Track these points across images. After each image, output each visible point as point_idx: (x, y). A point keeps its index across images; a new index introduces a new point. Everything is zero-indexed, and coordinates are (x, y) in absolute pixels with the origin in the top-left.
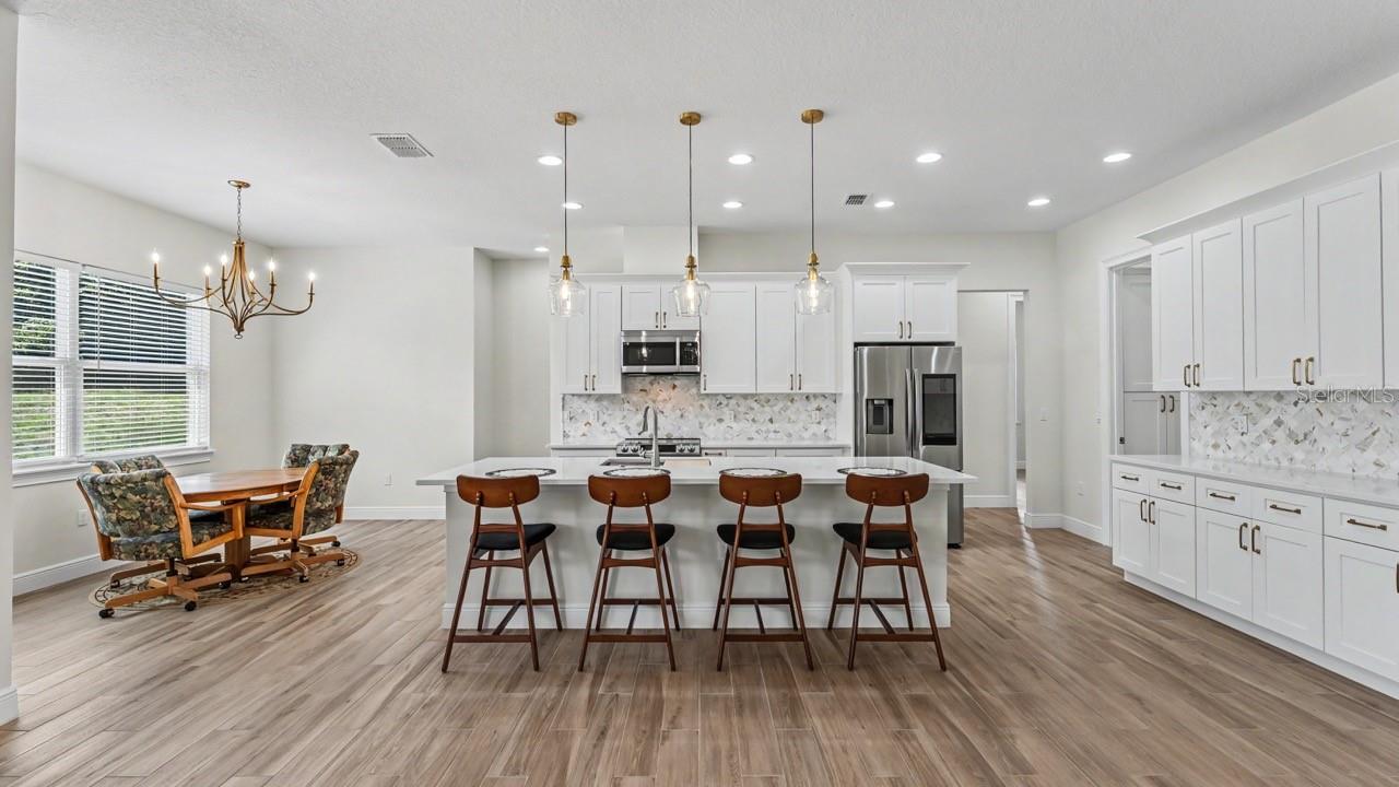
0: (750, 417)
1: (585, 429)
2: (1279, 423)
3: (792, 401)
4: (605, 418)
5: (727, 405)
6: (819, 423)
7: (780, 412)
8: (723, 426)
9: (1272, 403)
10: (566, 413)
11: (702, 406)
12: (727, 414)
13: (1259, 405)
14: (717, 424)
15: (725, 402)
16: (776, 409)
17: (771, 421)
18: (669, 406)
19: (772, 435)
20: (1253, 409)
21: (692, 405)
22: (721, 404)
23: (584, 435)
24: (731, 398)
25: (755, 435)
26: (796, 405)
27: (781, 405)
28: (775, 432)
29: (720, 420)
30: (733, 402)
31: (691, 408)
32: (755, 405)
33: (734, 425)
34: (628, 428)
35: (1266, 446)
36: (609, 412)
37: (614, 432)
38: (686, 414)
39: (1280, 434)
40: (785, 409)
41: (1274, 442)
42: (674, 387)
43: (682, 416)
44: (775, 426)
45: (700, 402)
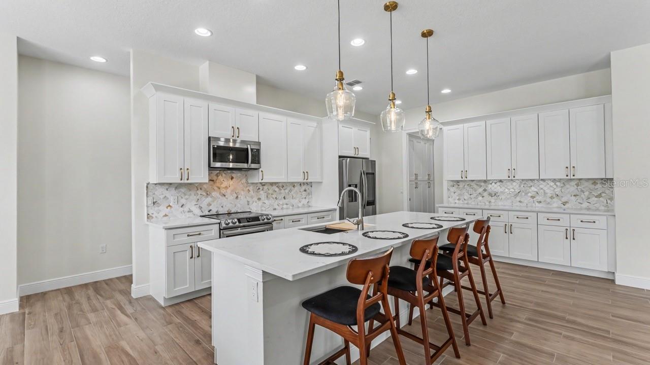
0: (274, 196)
1: (167, 211)
2: (485, 190)
3: (294, 186)
4: (183, 201)
5: (263, 190)
6: (305, 198)
7: (288, 193)
8: (260, 203)
9: (482, 184)
10: (150, 198)
11: (249, 190)
12: (262, 194)
13: (477, 185)
14: (257, 201)
15: (261, 188)
16: (287, 191)
17: (284, 198)
18: (229, 191)
19: (285, 206)
20: (475, 186)
21: (243, 190)
22: (259, 189)
23: (166, 215)
24: (264, 185)
25: (276, 207)
26: (296, 188)
27: (289, 189)
28: (286, 204)
29: (259, 199)
30: (266, 187)
31: (242, 193)
32: (277, 189)
33: (266, 201)
34: (201, 208)
35: (480, 198)
36: (187, 197)
37: (190, 211)
38: (239, 196)
39: (485, 194)
40: (290, 191)
41: (483, 197)
42: (232, 178)
43: (237, 197)
44: (286, 201)
45: (247, 188)
